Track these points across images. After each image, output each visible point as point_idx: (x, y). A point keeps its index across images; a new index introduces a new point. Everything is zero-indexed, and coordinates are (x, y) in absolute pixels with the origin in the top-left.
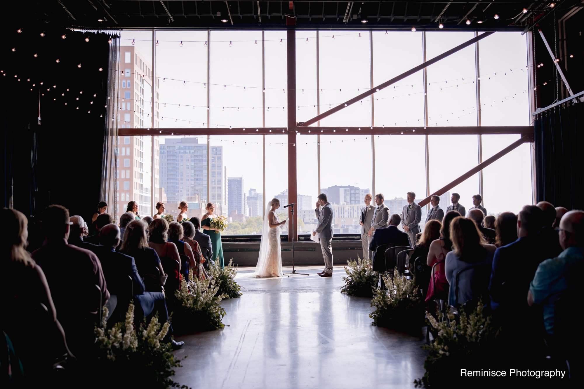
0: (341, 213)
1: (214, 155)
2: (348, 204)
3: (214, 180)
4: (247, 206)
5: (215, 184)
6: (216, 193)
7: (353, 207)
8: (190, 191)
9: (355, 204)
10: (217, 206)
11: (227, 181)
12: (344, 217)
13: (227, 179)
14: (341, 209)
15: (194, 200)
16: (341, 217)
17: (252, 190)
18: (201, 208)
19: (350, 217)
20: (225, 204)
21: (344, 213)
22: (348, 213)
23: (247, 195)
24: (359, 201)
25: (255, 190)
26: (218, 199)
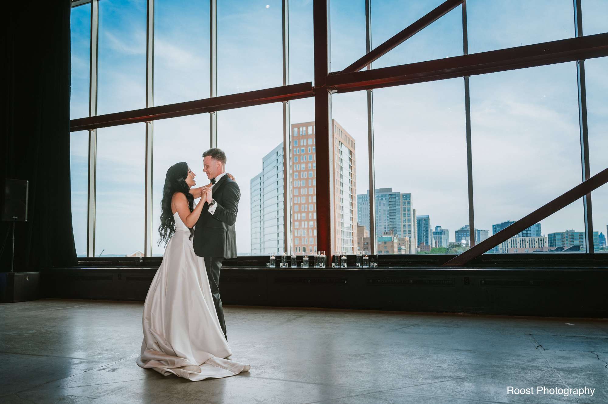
0: (514, 244)
1: (405, 200)
2: (520, 237)
3: (405, 220)
4: (433, 239)
5: (406, 223)
6: (407, 229)
7: (525, 239)
8: (386, 228)
9: (526, 236)
10: (407, 239)
11: (416, 220)
12: (516, 247)
13: (416, 218)
14: (514, 241)
15: (389, 235)
16: (514, 247)
17: (437, 227)
18: (393, 240)
19: (522, 247)
20: (414, 237)
21: (516, 244)
22: (521, 244)
23: (434, 230)
24: (531, 234)
25: (440, 227)
26: (409, 234)
